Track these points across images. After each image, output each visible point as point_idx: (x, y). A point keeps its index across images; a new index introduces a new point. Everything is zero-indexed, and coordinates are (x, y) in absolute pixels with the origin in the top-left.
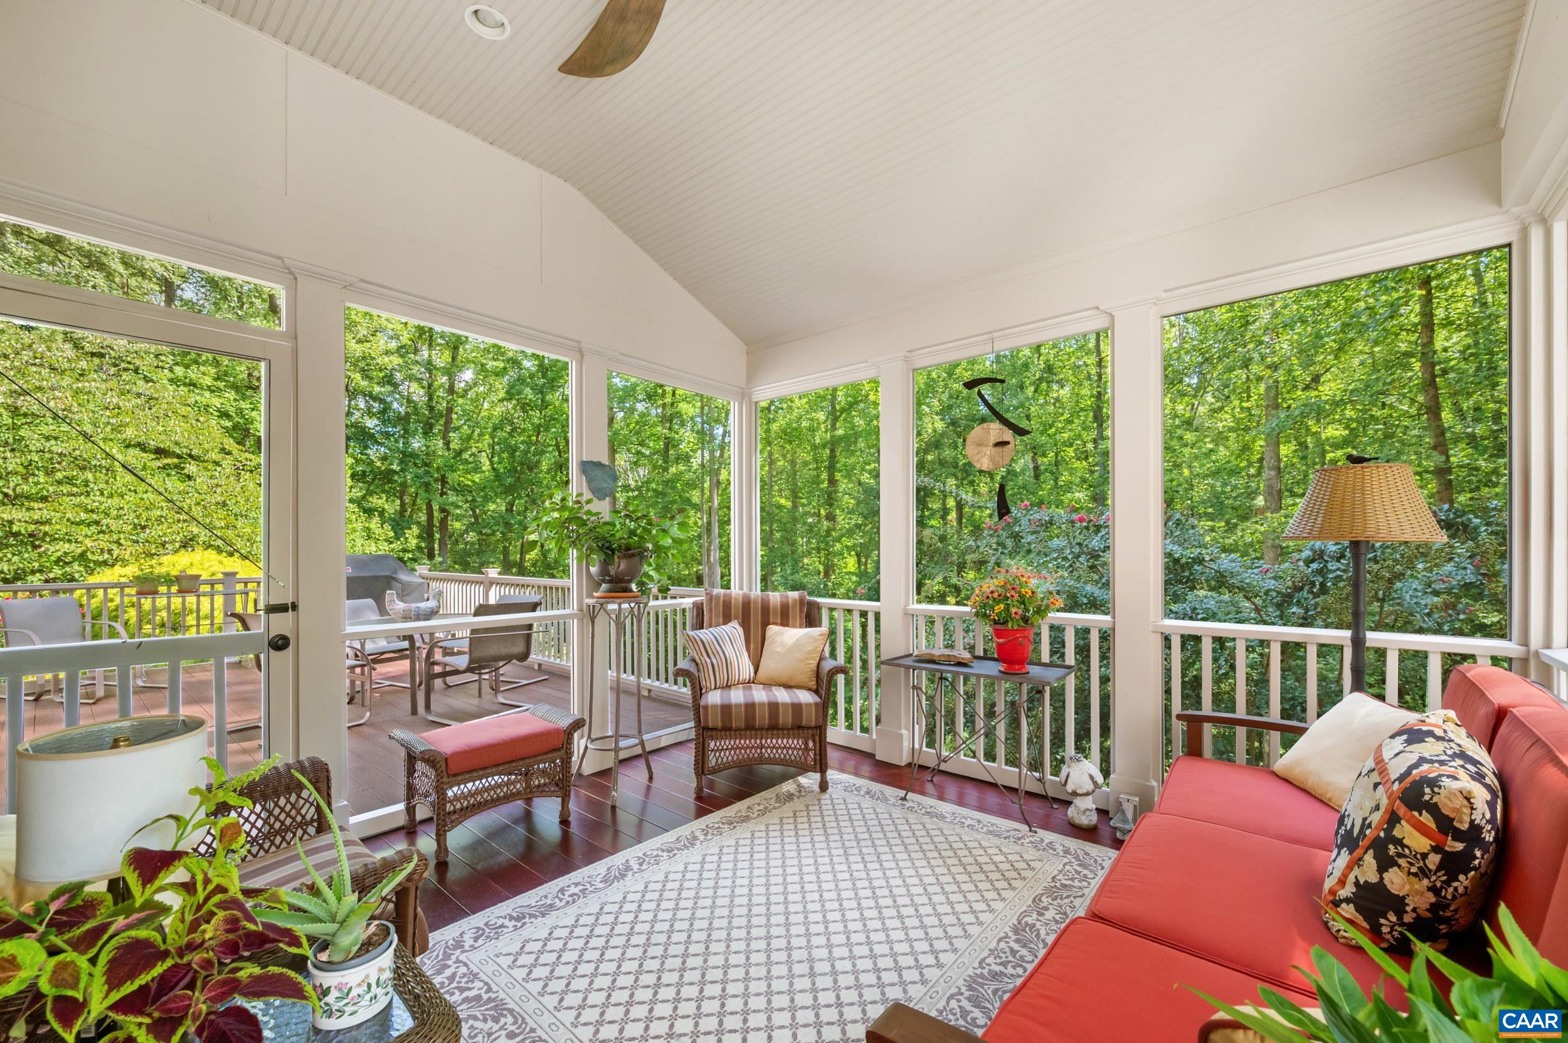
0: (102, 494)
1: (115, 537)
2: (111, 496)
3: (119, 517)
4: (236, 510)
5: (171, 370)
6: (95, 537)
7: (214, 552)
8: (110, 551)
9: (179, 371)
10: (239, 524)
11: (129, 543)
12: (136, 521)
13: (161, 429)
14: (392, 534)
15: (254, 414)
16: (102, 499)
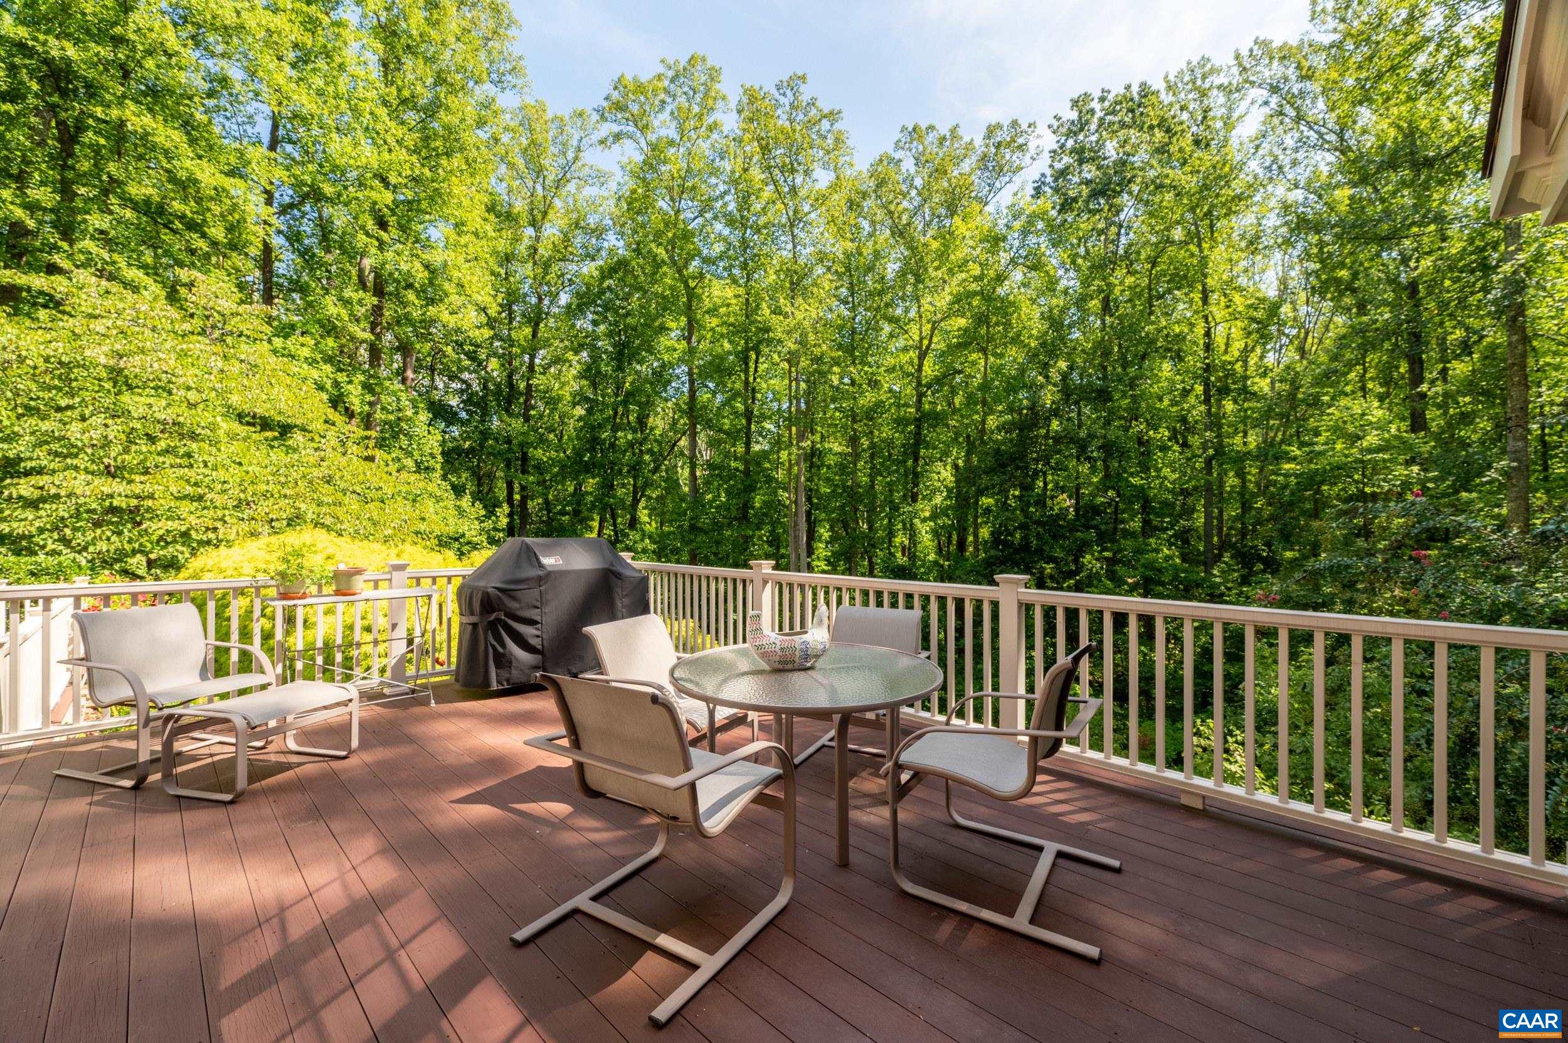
0: (206, 466)
1: (220, 513)
2: (215, 468)
3: (224, 491)
4: (343, 485)
5: (270, 341)
6: (199, 514)
7: (324, 531)
8: (215, 529)
9: (278, 342)
10: (346, 500)
11: (234, 521)
12: (242, 496)
13: (265, 397)
14: (483, 512)
15: (349, 387)
16: (207, 471)
